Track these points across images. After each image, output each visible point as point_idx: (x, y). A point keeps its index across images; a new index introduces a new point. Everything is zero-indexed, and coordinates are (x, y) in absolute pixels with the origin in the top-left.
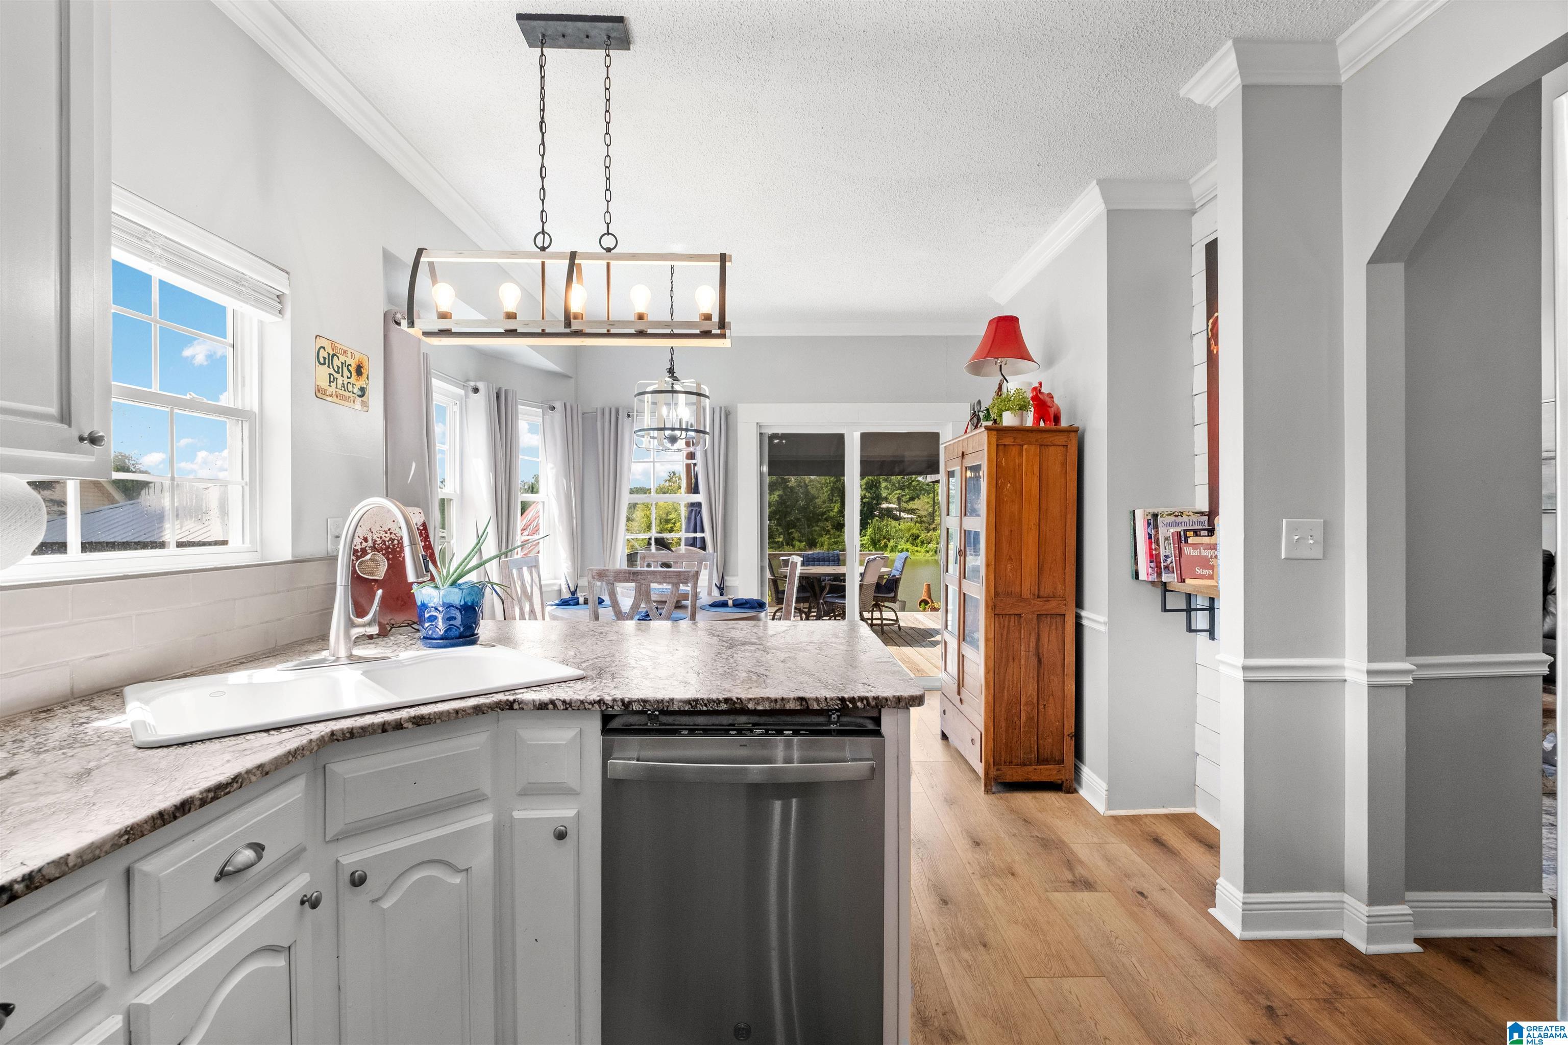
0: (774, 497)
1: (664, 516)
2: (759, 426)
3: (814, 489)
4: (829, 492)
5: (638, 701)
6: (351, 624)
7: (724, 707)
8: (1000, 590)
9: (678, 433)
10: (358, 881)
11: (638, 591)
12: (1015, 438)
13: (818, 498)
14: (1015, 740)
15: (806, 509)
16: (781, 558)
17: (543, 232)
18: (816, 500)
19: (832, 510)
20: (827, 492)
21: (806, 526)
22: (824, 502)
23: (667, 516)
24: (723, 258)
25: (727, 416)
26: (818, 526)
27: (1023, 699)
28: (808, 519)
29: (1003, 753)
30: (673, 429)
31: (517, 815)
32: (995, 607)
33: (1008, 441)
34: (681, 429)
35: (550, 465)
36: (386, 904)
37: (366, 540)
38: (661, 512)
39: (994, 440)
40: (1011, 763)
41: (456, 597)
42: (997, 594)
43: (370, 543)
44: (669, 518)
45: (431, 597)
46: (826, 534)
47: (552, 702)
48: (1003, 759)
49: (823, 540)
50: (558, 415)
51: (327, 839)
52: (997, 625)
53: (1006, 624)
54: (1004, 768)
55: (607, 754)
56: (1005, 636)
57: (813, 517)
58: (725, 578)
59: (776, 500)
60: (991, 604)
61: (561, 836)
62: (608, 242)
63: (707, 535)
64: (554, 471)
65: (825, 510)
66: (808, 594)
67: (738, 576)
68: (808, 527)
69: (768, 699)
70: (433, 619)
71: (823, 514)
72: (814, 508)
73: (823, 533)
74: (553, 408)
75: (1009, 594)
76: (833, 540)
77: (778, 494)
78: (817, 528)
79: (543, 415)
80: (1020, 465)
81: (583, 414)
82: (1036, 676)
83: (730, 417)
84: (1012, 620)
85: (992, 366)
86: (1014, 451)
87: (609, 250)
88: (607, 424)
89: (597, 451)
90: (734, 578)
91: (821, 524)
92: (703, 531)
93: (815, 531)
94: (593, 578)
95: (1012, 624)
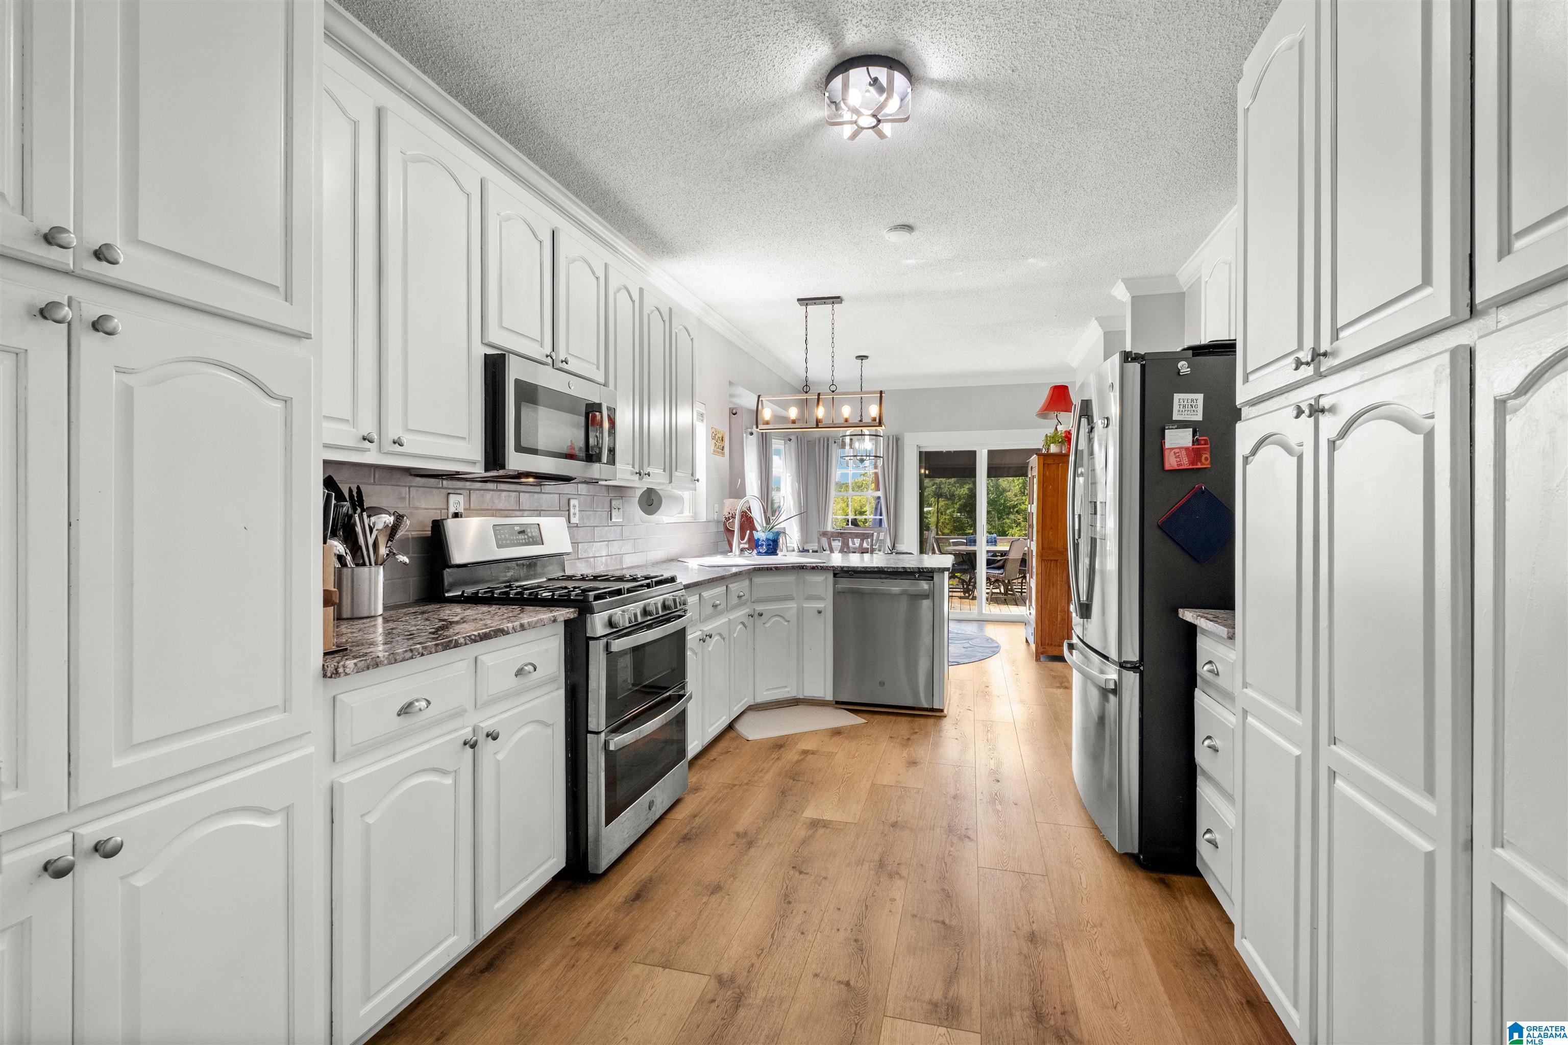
0: (964, 491)
1: (859, 508)
2: (918, 447)
3: (1006, 482)
4: (1020, 486)
5: (846, 567)
6: (740, 543)
7: (876, 570)
8: (1045, 546)
9: (865, 458)
10: (761, 615)
11: (843, 543)
12: (1054, 460)
13: (1009, 491)
14: (1054, 632)
15: (996, 501)
16: (951, 541)
17: (807, 385)
18: (1007, 493)
19: (1023, 503)
20: (1018, 485)
21: (996, 519)
22: (1016, 496)
23: (861, 508)
24: (881, 392)
25: (896, 443)
26: (1008, 518)
27: (1059, 608)
28: (999, 512)
29: (1047, 639)
30: (862, 456)
31: (804, 605)
32: (1042, 555)
33: (1050, 461)
34: (866, 456)
35: (788, 474)
36: (767, 625)
37: (729, 513)
38: (856, 505)
39: (1042, 461)
40: (1052, 644)
41: (771, 536)
42: (1043, 548)
43: (731, 515)
44: (863, 510)
45: (761, 536)
46: (1017, 527)
47: (817, 566)
48: (1047, 641)
49: (1013, 533)
50: (793, 444)
51: (752, 600)
52: (1043, 566)
53: (1049, 565)
54: (1047, 648)
55: (835, 583)
56: (1048, 573)
57: (1004, 510)
58: (896, 545)
59: (966, 494)
60: (1039, 554)
61: (820, 612)
62: (833, 388)
63: (884, 517)
64: (791, 478)
65: (1016, 503)
66: (966, 567)
67: (903, 544)
68: (999, 519)
69: (892, 567)
70: (762, 545)
71: (1014, 506)
72: (1005, 501)
73: (1013, 525)
74: (790, 440)
75: (1050, 549)
76: (1024, 532)
77: (967, 487)
78: (1008, 521)
79: (785, 444)
80: (1058, 475)
81: (808, 441)
82: (1067, 595)
83: (899, 441)
84: (1053, 563)
85: (1053, 414)
86: (1054, 466)
87: (833, 392)
88: (822, 448)
89: (816, 465)
90: (901, 545)
91: (1012, 517)
92: (881, 515)
93: (1006, 523)
94: (820, 535)
95: (1052, 565)
